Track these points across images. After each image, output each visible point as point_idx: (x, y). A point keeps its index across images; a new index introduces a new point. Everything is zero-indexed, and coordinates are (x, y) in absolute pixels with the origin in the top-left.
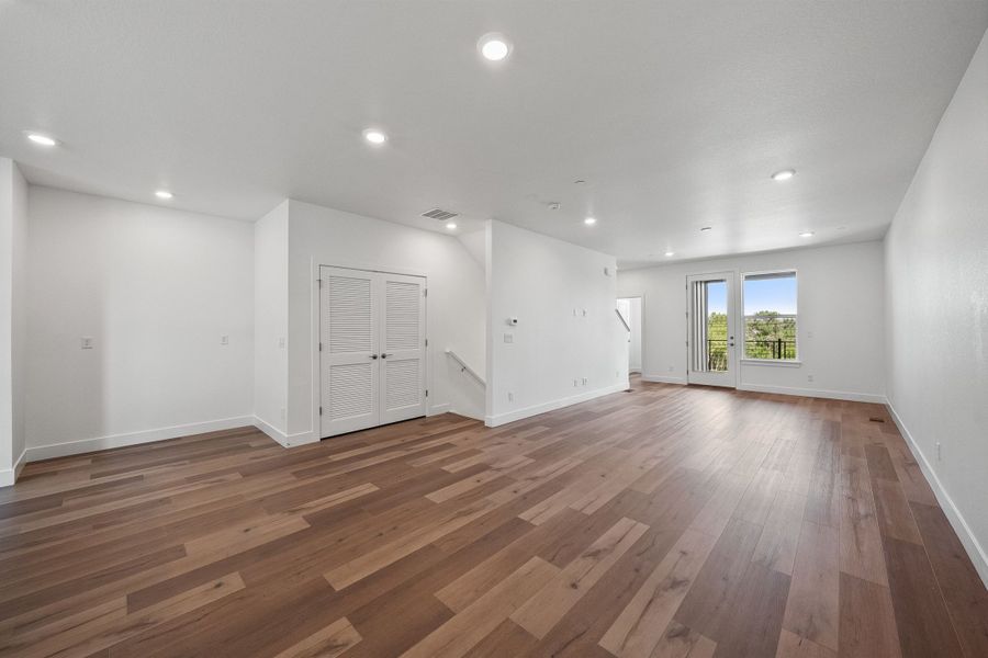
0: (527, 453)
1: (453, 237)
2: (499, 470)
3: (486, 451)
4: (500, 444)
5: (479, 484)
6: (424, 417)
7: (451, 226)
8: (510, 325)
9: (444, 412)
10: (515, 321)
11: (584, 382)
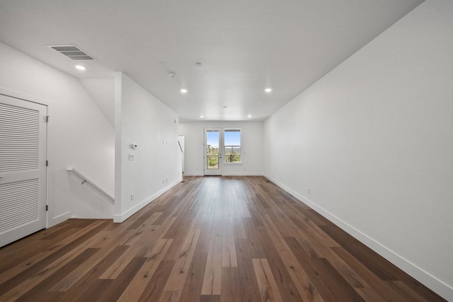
0: (163, 235)
1: (76, 78)
2: (154, 257)
3: (130, 244)
4: (137, 234)
5: (149, 279)
6: (44, 229)
7: (80, 67)
8: (133, 148)
9: (65, 219)
10: (136, 146)
11: (167, 180)
